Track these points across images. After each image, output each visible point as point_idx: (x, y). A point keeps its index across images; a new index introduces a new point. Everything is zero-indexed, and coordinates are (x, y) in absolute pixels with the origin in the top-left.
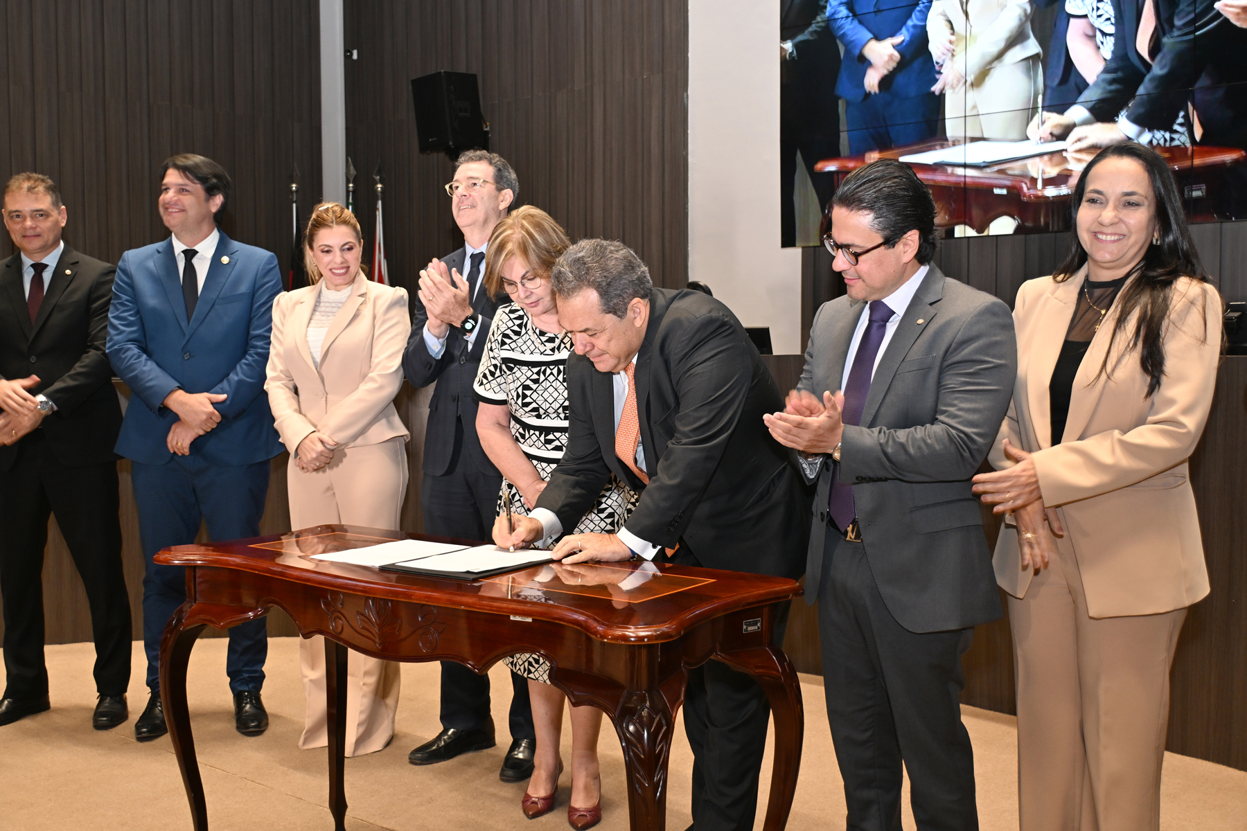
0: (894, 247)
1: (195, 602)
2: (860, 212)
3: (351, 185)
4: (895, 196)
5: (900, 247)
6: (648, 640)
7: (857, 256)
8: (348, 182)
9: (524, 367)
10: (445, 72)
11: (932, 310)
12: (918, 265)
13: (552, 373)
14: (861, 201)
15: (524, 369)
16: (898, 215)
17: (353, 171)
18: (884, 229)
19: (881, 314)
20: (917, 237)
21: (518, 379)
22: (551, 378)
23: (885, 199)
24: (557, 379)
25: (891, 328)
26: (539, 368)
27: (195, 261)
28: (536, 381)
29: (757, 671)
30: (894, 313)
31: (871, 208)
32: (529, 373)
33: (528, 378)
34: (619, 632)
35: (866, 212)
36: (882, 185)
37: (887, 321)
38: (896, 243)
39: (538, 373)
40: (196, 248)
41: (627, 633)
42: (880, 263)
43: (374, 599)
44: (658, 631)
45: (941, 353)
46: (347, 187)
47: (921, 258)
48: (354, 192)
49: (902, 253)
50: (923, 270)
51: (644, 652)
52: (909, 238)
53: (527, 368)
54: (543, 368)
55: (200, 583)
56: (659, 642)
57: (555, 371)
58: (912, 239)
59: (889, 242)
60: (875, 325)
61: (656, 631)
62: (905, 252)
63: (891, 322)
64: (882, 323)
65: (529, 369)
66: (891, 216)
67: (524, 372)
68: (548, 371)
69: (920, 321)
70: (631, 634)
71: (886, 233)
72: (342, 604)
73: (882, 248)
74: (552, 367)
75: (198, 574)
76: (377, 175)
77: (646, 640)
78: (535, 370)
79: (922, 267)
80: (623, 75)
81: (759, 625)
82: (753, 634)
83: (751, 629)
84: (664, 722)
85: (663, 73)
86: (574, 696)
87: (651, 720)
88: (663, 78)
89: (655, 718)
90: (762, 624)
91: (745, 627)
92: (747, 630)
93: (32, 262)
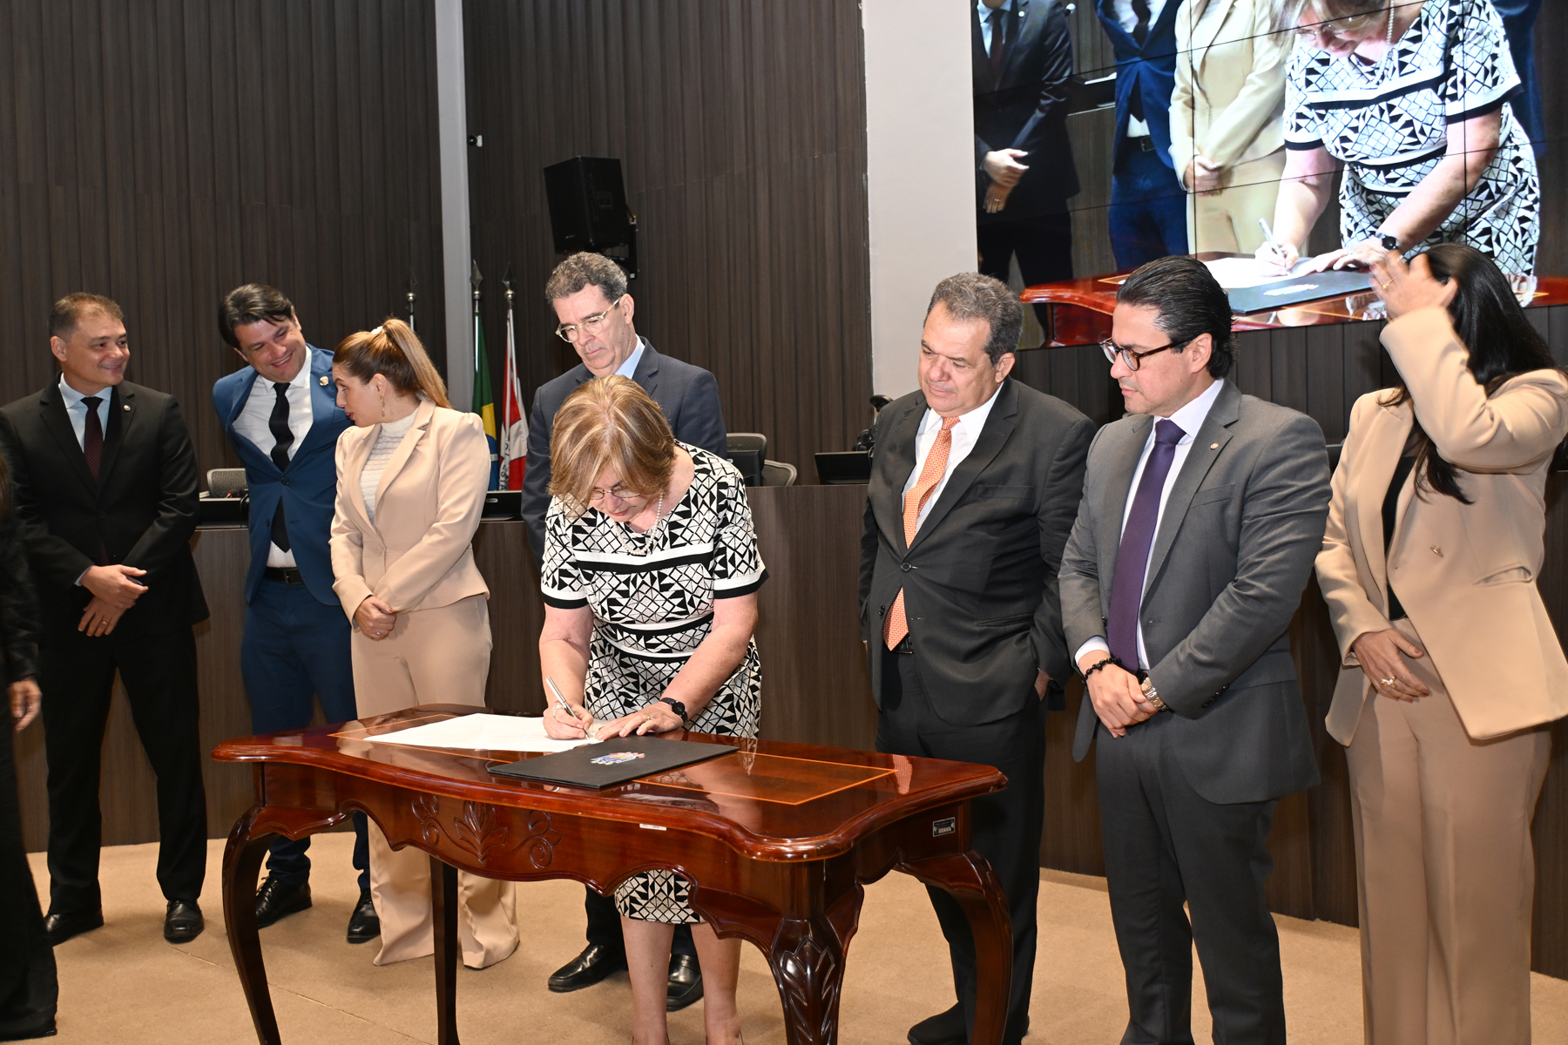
0: (1181, 352)
1: (264, 806)
2: (1145, 307)
3: (477, 293)
4: (1186, 291)
5: (1189, 352)
6: (808, 857)
7: (1139, 357)
8: (474, 289)
9: (606, 573)
10: (583, 158)
11: (1227, 434)
13: (643, 583)
14: (1146, 294)
15: (608, 575)
16: (1187, 312)
17: (479, 274)
18: (1170, 328)
19: (1171, 435)
20: (1209, 341)
21: (599, 589)
23: (1173, 293)
24: (651, 588)
25: (1182, 452)
26: (627, 576)
28: (625, 594)
29: (951, 884)
30: (1184, 433)
32: (614, 582)
33: (614, 589)
34: (773, 847)
36: (1170, 278)
37: (1177, 443)
39: (627, 582)
41: (783, 848)
42: (1165, 371)
43: (474, 804)
44: (824, 842)
45: (1242, 481)
46: (473, 295)
48: (480, 300)
49: (1191, 360)
50: (1218, 385)
51: (805, 871)
52: (1200, 343)
53: (609, 573)
54: (633, 575)
55: (270, 782)
56: (824, 858)
57: (648, 579)
58: (1204, 343)
59: (1178, 344)
60: (1163, 448)
61: (818, 844)
62: (1194, 360)
63: (1181, 444)
64: (1170, 445)
65: (613, 575)
66: (1179, 313)
68: (639, 581)
69: (1215, 446)
70: (787, 850)
71: (1172, 332)
72: (437, 809)
73: (1169, 350)
74: (643, 574)
75: (266, 772)
76: (508, 279)
77: (805, 856)
78: (623, 577)
79: (1216, 382)
80: (791, 155)
81: (953, 825)
82: (946, 837)
83: (943, 831)
84: (831, 958)
85: (837, 151)
86: (720, 924)
87: (815, 957)
88: (837, 157)
89: (819, 955)
90: (956, 825)
91: (935, 829)
92: (937, 833)
93: (83, 396)
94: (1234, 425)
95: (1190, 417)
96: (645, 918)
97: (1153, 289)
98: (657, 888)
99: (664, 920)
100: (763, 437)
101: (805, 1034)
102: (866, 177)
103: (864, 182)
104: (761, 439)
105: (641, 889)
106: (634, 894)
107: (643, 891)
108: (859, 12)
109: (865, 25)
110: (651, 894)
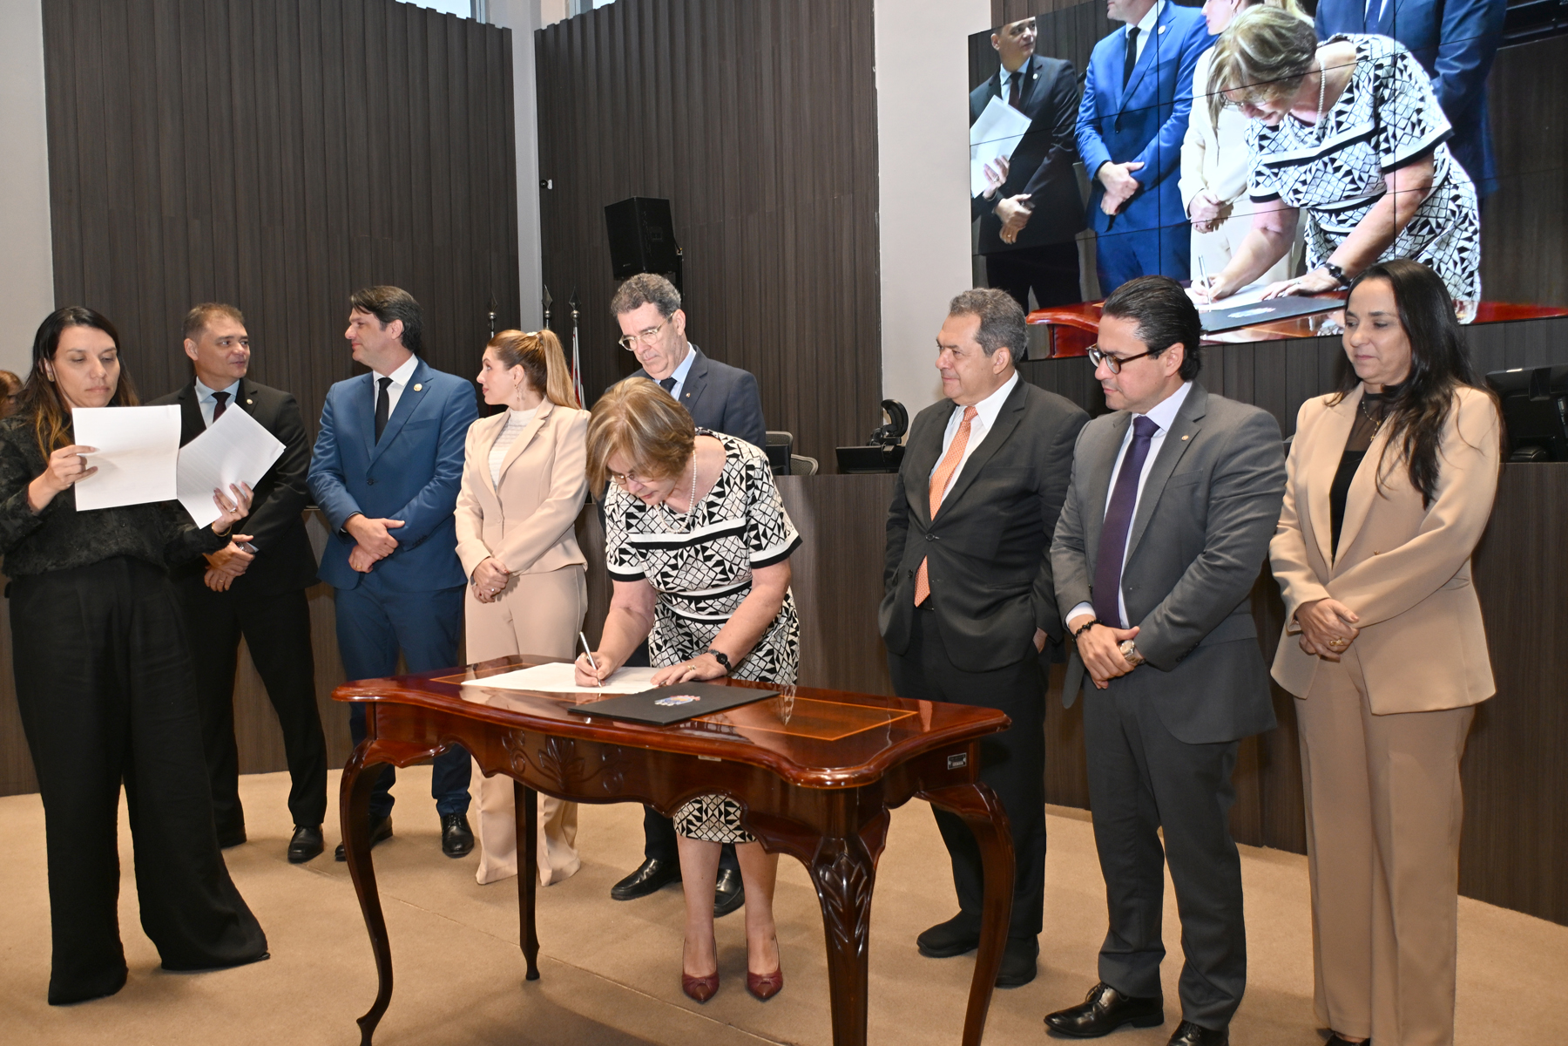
0: (1157, 358)
1: (375, 739)
2: (1126, 319)
3: (547, 312)
4: (1163, 306)
5: (1163, 358)
6: (845, 785)
7: (1119, 362)
8: (545, 309)
9: (658, 551)
10: (637, 198)
11: (1196, 427)
12: (1181, 381)
13: (689, 556)
14: (1127, 308)
15: (659, 552)
16: (1163, 325)
17: (549, 298)
18: (1148, 338)
19: (1146, 429)
20: (1181, 350)
22: (691, 560)
23: (1152, 308)
25: (1157, 444)
26: (675, 552)
27: (389, 389)
28: (674, 567)
29: (963, 810)
30: (1159, 427)
31: (1137, 316)
34: (813, 776)
35: (1131, 319)
36: (1149, 295)
37: (1152, 436)
38: (1160, 354)
40: (391, 377)
41: (822, 776)
42: (1142, 375)
43: (556, 738)
44: (856, 773)
45: (1210, 467)
46: (544, 314)
47: (1185, 373)
48: (550, 319)
49: (1165, 366)
50: (1186, 387)
51: (842, 796)
52: (1173, 351)
53: (661, 551)
54: (680, 550)
55: (380, 719)
56: (858, 785)
57: (692, 552)
58: (1177, 352)
59: (1154, 351)
60: (1140, 441)
61: (853, 773)
62: (1168, 366)
63: (1156, 437)
64: (1146, 438)
65: (664, 552)
66: (1156, 325)
67: (659, 555)
68: (685, 555)
69: (1185, 438)
70: (827, 777)
71: (1150, 341)
72: (523, 742)
73: (1146, 357)
74: (688, 549)
75: (378, 710)
76: (572, 302)
77: (843, 784)
79: (1186, 384)
80: (814, 196)
81: (965, 760)
82: (959, 770)
83: (956, 764)
84: (864, 871)
85: (853, 193)
86: (767, 841)
87: (850, 870)
88: (853, 198)
89: (853, 869)
90: (968, 760)
91: (949, 763)
92: (951, 766)
93: (213, 391)
94: (1202, 420)
95: (1163, 414)
96: (700, 838)
97: (1135, 304)
98: (710, 813)
99: (716, 839)
100: (790, 435)
101: (842, 936)
102: (878, 215)
103: (876, 219)
104: (788, 437)
105: (696, 813)
106: (691, 817)
107: (698, 814)
108: (873, 74)
109: (878, 86)
110: (705, 818)
